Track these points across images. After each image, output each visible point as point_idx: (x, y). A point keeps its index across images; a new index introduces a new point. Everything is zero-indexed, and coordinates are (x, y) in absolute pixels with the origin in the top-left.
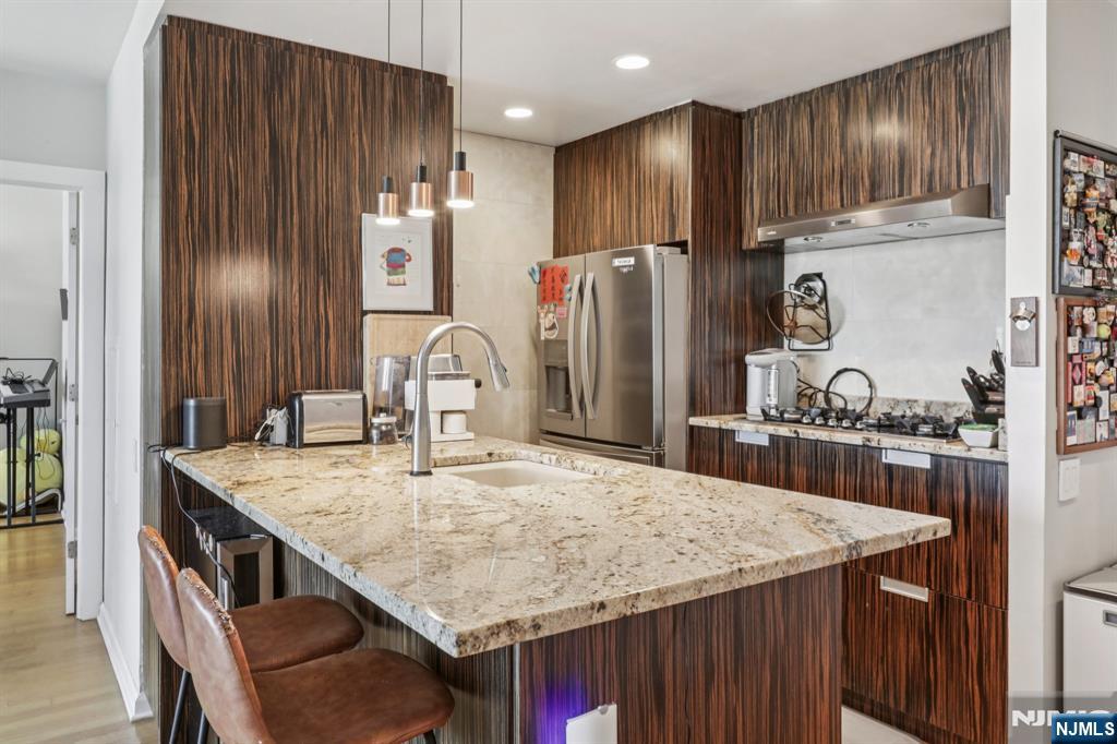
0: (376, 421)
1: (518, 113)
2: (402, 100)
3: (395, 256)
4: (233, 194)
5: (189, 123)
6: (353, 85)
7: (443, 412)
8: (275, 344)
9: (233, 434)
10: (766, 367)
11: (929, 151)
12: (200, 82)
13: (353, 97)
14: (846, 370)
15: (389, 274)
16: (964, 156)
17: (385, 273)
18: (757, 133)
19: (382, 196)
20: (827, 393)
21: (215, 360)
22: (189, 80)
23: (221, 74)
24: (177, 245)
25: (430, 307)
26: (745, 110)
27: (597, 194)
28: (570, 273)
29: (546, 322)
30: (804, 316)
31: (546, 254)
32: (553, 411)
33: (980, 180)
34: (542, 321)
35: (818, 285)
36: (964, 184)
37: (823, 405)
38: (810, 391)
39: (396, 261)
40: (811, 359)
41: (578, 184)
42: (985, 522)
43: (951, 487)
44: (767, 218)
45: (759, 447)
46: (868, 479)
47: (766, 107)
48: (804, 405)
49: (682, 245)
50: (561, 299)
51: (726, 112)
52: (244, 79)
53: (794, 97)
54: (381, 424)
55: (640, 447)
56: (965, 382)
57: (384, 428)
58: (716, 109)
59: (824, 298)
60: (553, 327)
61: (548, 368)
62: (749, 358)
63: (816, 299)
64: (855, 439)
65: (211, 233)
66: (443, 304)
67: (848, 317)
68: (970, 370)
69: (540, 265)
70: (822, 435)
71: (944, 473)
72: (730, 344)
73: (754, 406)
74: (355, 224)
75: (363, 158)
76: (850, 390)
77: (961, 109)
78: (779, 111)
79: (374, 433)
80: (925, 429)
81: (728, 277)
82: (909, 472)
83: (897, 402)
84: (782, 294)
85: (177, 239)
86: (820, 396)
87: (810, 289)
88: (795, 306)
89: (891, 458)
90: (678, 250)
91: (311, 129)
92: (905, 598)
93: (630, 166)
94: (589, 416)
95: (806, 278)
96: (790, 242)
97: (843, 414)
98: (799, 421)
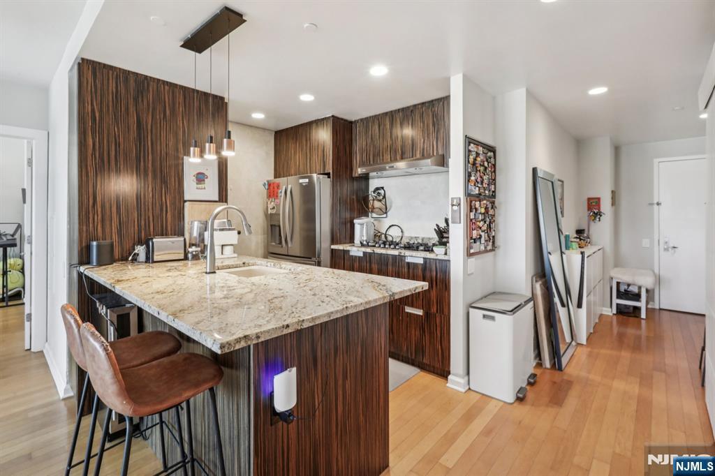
0: (190, 250)
1: (258, 116)
2: (203, 106)
3: (200, 176)
4: (117, 145)
5: (93, 110)
6: (179, 98)
7: (222, 246)
8: (140, 215)
9: (117, 257)
10: (362, 224)
11: (422, 140)
12: (99, 91)
13: (179, 104)
14: (393, 225)
15: (197, 184)
16: (435, 143)
17: (195, 184)
18: (358, 130)
19: (192, 149)
20: (386, 235)
21: (108, 223)
22: (93, 90)
23: (110, 88)
24: (87, 168)
25: (217, 199)
26: (353, 120)
27: (293, 152)
28: (281, 185)
29: (270, 206)
30: (377, 204)
31: (271, 177)
32: (274, 244)
33: (440, 152)
34: (269, 205)
35: (382, 192)
36: (435, 154)
37: (384, 240)
38: (379, 234)
39: (201, 178)
40: (380, 221)
41: (285, 146)
42: (443, 283)
43: (431, 271)
44: (362, 165)
45: (359, 257)
46: (401, 269)
47: (362, 120)
48: (377, 240)
49: (328, 174)
50: (277, 196)
51: (346, 121)
52: (123, 91)
53: (373, 117)
54: (192, 252)
55: (310, 258)
56: (435, 229)
57: (194, 253)
58: (342, 119)
59: (384, 197)
60: (274, 208)
61: (271, 226)
62: (355, 221)
63: (381, 197)
64: (396, 252)
65: (105, 163)
66: (223, 197)
67: (393, 205)
68: (437, 225)
69: (268, 181)
70: (383, 251)
71: (428, 265)
72: (348, 215)
73: (357, 241)
74: (181, 161)
75: (184, 132)
76: (394, 234)
77: (434, 125)
78: (366, 121)
79: (190, 255)
80: (422, 248)
81: (347, 188)
82: (415, 265)
83: (412, 238)
84: (368, 196)
85: (87, 166)
86: (383, 236)
87: (379, 193)
88: (374, 200)
89: (409, 260)
90: (326, 176)
91: (158, 117)
92: (414, 314)
93: (307, 140)
94: (289, 246)
95: (377, 189)
96: (371, 174)
97: (392, 243)
98: (374, 246)
